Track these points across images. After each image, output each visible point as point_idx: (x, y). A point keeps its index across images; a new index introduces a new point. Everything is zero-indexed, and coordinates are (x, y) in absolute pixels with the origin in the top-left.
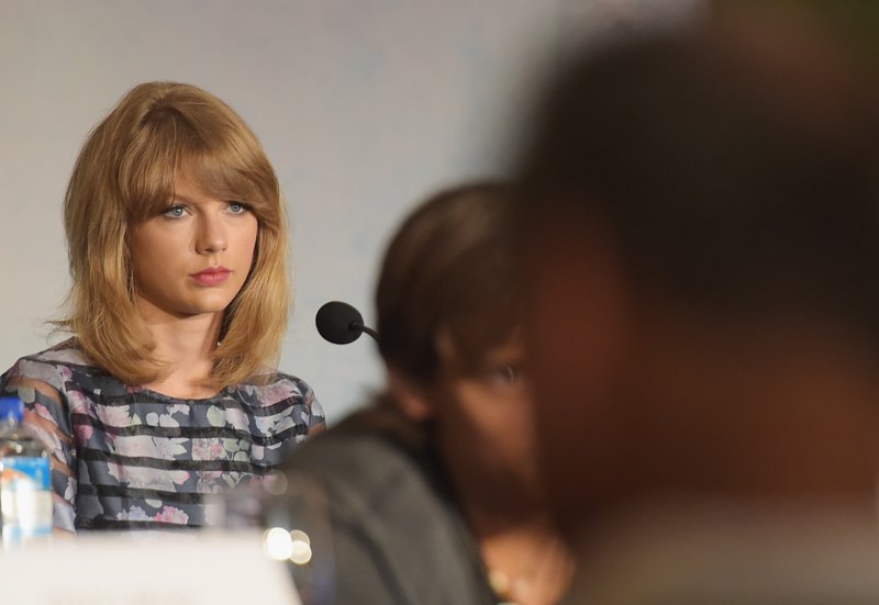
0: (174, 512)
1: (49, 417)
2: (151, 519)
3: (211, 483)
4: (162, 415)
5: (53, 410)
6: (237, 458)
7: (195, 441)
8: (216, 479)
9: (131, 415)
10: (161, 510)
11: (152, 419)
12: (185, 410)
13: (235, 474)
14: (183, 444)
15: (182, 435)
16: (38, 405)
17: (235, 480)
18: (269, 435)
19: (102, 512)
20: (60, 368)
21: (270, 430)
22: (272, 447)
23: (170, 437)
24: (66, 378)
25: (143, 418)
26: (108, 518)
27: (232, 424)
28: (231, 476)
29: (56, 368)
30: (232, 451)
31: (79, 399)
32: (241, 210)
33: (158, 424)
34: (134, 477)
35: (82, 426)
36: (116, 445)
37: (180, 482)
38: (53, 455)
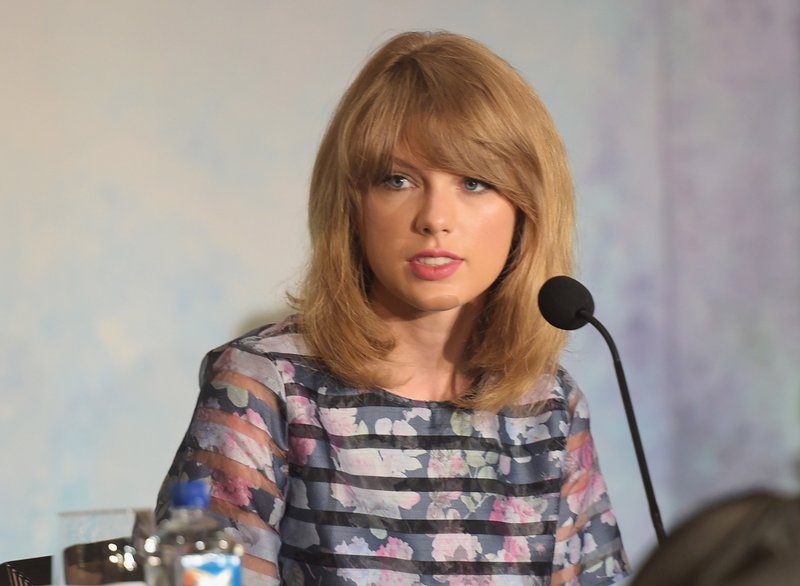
0: (399, 544)
1: (262, 426)
2: (373, 554)
3: (445, 506)
4: (397, 421)
5: (268, 420)
6: (481, 475)
7: (434, 453)
8: (452, 501)
9: (357, 422)
10: (385, 542)
11: (383, 427)
12: (426, 414)
13: (476, 495)
14: (419, 457)
15: (421, 447)
16: (250, 411)
17: (476, 503)
18: (518, 443)
19: (318, 543)
20: (281, 364)
21: (520, 436)
22: (520, 460)
23: (403, 449)
24: (288, 378)
25: (371, 426)
26: (324, 550)
27: (478, 432)
28: (472, 498)
29: (276, 364)
30: (476, 466)
31: (300, 405)
32: (479, 188)
33: (391, 432)
34: (360, 500)
35: (303, 439)
36: (340, 460)
37: (408, 506)
38: (261, 472)
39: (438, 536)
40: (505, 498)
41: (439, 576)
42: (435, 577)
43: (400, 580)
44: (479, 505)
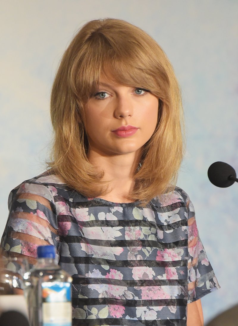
0: (115, 272)
1: (45, 218)
2: (104, 277)
3: (136, 254)
4: (108, 214)
5: (47, 214)
6: (150, 239)
7: (127, 228)
8: (138, 251)
9: (89, 214)
10: (109, 271)
11: (102, 216)
12: (121, 210)
13: (149, 248)
14: (120, 230)
15: (119, 225)
16: (38, 211)
17: (149, 252)
18: (165, 224)
19: (77, 273)
20: (50, 187)
21: (166, 221)
22: (168, 232)
23: (112, 226)
24: (54, 194)
25: (96, 215)
26: (80, 276)
27: (146, 218)
28: (147, 250)
29: (48, 188)
30: (147, 234)
31: (62, 206)
32: (143, 92)
33: (106, 218)
34: (95, 251)
35: (65, 222)
36: (84, 232)
37: (118, 254)
38: (47, 240)
39: (134, 268)
40: (163, 250)
41: (137, 287)
42: (135, 287)
43: (117, 289)
44: (150, 253)
